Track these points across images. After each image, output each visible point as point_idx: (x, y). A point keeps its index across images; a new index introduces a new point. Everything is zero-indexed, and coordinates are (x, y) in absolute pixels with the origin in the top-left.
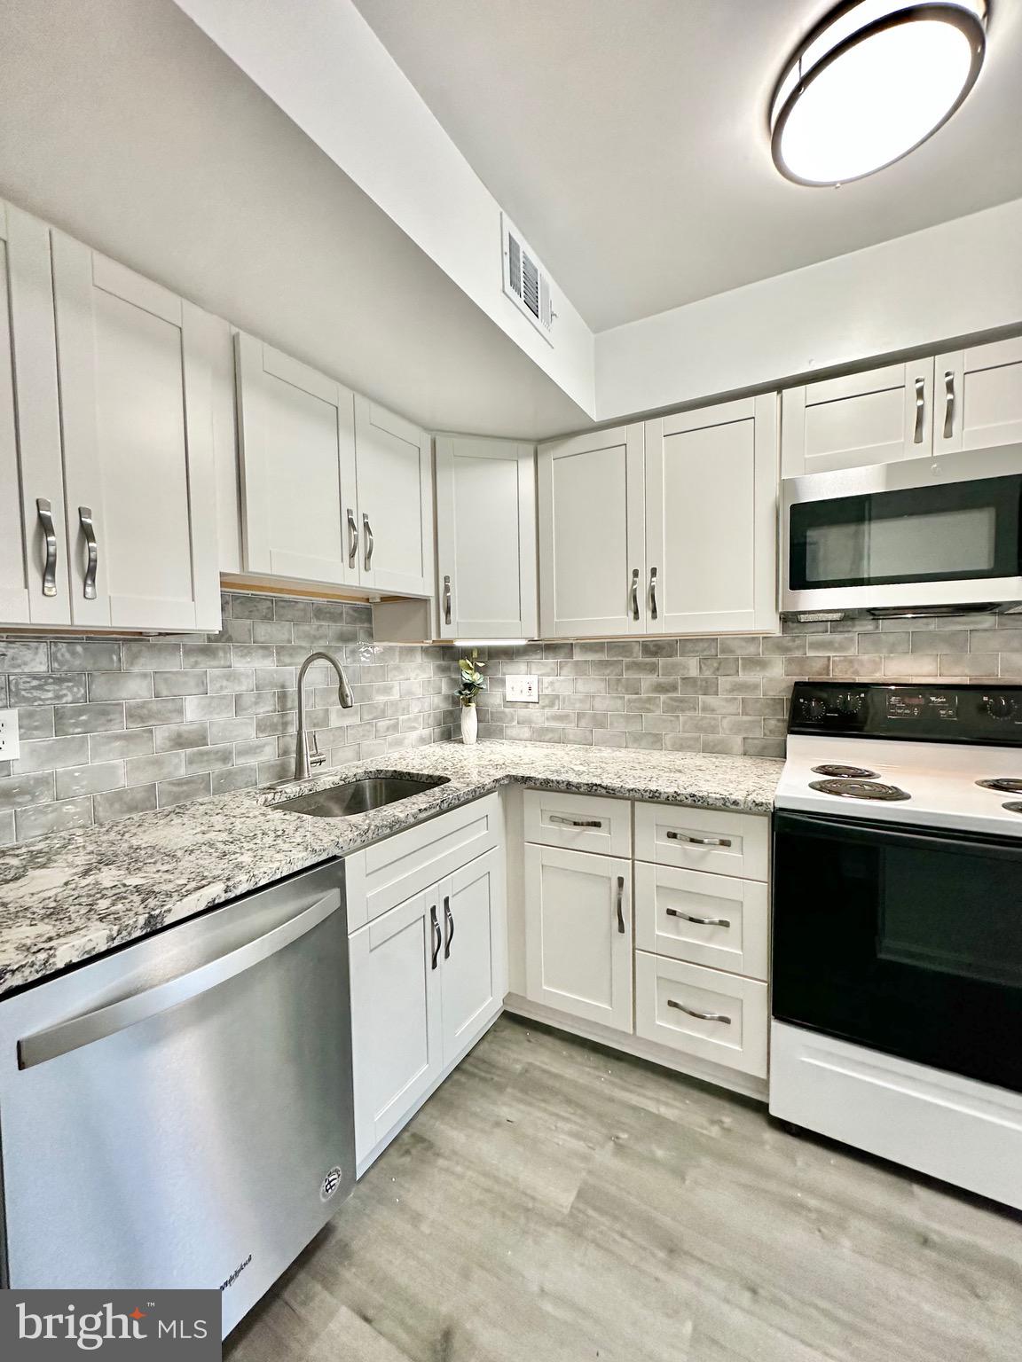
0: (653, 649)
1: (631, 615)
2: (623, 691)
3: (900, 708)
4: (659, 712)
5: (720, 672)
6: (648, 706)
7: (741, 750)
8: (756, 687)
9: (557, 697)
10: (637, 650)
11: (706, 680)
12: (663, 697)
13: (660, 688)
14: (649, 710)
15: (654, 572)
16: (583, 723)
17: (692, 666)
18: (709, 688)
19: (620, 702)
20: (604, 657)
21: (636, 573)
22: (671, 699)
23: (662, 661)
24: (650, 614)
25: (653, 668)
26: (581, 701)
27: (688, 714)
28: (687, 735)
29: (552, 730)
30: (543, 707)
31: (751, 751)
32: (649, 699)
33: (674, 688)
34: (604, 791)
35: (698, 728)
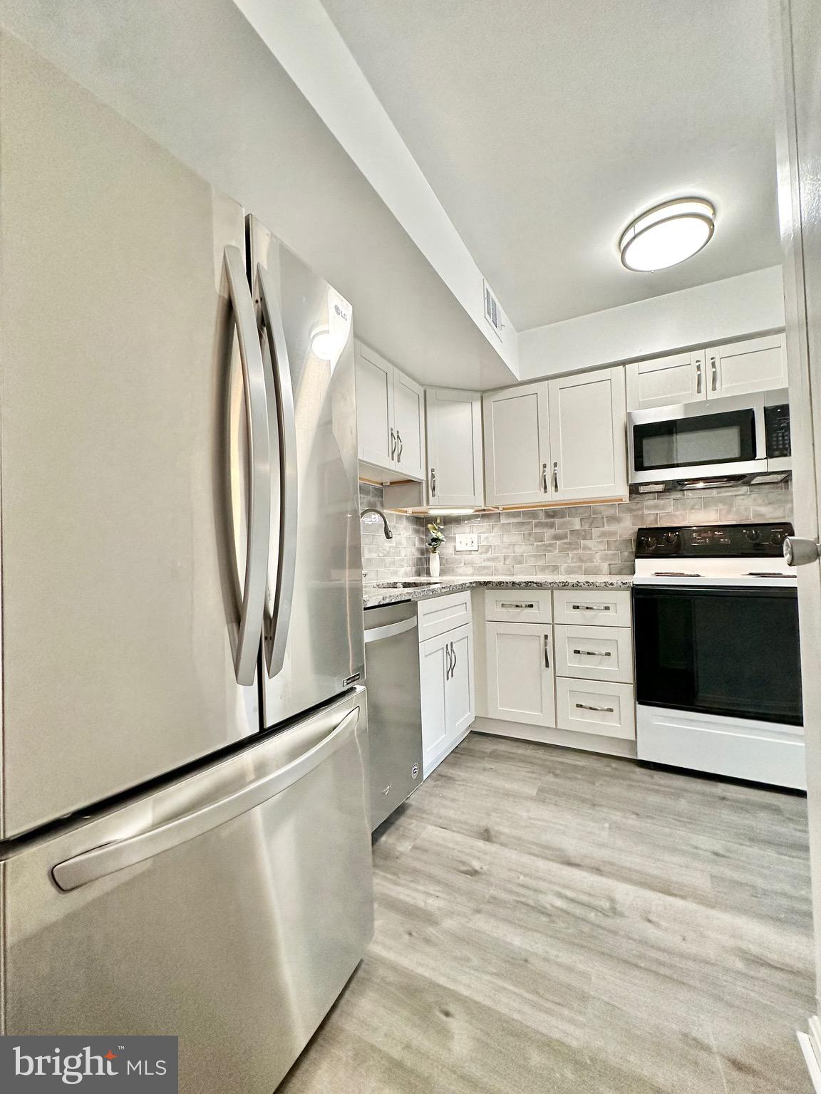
0: (552, 514)
1: (543, 490)
2: (533, 540)
3: (699, 539)
4: (557, 552)
5: (594, 525)
6: (550, 549)
7: (608, 572)
8: (614, 534)
9: (491, 546)
10: (542, 515)
11: (585, 531)
12: (558, 542)
13: (556, 537)
14: (551, 551)
15: (555, 465)
16: (508, 562)
17: (576, 524)
18: (586, 535)
19: (531, 547)
20: (521, 520)
21: (545, 466)
22: (564, 543)
23: (557, 521)
24: (554, 488)
25: (552, 526)
26: (506, 548)
27: (575, 552)
28: (573, 565)
29: (485, 567)
30: (481, 554)
31: (613, 571)
32: (550, 545)
33: (564, 537)
34: (535, 585)
35: (581, 560)
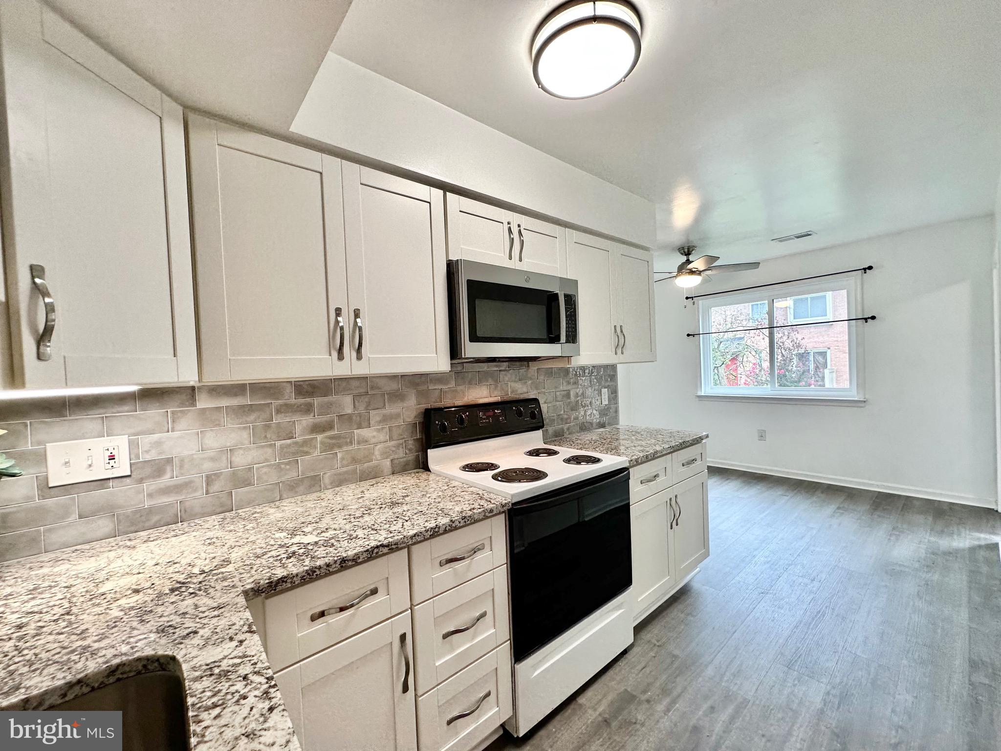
0: (310, 389)
1: (335, 354)
2: (274, 437)
4: (317, 453)
5: (372, 407)
6: (305, 449)
7: (390, 471)
8: (398, 416)
9: (169, 461)
10: (289, 391)
11: (360, 415)
12: (320, 437)
13: (317, 429)
14: (307, 453)
15: (357, 313)
16: (216, 487)
17: (346, 405)
18: (363, 422)
19: (269, 451)
20: (246, 400)
21: (338, 312)
22: (331, 438)
23: (317, 401)
24: (354, 354)
25: (308, 409)
26: (212, 459)
27: (345, 448)
28: (345, 469)
29: (161, 509)
30: (141, 481)
31: (397, 469)
32: (305, 443)
33: (330, 426)
34: (386, 550)
35: (354, 461)
